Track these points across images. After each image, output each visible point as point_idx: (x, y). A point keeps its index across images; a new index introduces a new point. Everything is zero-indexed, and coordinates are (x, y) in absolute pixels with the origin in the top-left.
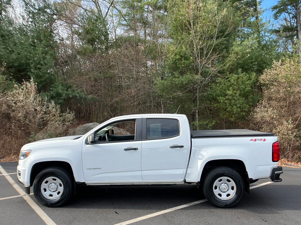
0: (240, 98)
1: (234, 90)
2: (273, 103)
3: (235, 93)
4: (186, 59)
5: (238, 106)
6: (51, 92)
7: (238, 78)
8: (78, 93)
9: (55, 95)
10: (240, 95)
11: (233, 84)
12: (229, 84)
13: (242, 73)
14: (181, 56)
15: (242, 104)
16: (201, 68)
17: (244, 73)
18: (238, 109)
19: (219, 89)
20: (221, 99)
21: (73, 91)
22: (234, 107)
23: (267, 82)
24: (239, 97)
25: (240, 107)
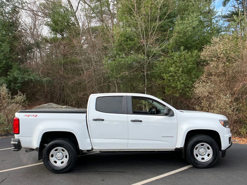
0: (183, 74)
1: (177, 67)
2: (213, 78)
3: (178, 70)
4: (132, 40)
5: (182, 82)
6: (9, 77)
7: (181, 56)
8: (33, 77)
9: (13, 79)
10: (183, 72)
11: (176, 61)
12: (172, 62)
13: (184, 50)
14: (127, 38)
15: (185, 81)
16: (146, 49)
17: (186, 51)
18: (182, 85)
19: (163, 66)
20: (165, 76)
21: (29, 75)
22: (178, 83)
23: (208, 58)
24: (181, 74)
25: (183, 83)
